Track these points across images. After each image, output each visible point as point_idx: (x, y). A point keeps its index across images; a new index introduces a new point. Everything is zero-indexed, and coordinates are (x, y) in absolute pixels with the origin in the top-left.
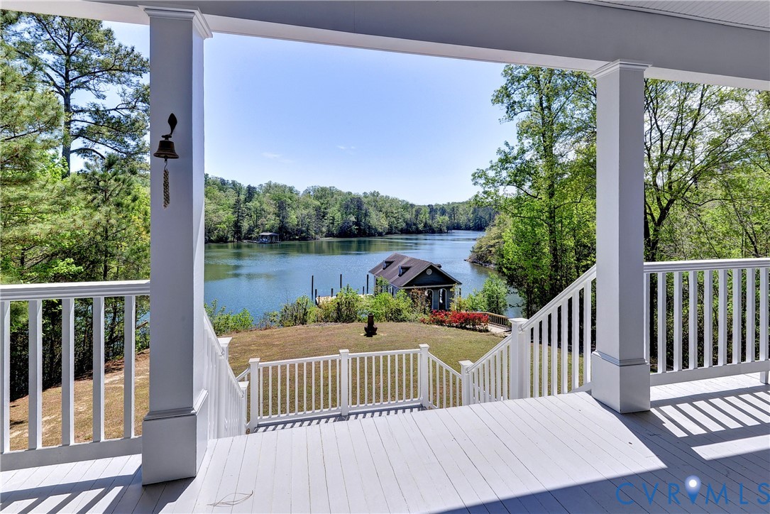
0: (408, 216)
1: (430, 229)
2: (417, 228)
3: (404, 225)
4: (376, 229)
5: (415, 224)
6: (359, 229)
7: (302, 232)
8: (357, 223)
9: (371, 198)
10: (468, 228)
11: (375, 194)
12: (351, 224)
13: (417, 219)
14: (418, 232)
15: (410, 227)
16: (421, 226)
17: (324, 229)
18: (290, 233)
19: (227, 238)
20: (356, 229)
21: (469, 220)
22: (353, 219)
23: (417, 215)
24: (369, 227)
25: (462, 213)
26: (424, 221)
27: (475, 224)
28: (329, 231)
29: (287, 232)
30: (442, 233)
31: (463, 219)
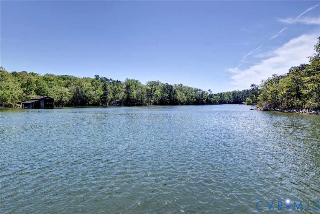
0: (197, 96)
1: (209, 102)
2: (203, 102)
3: (195, 100)
4: (179, 101)
5: (201, 100)
6: (170, 101)
7: (139, 101)
8: (169, 97)
9: (178, 87)
10: (229, 103)
11: (181, 85)
12: (166, 98)
13: (202, 97)
14: (203, 103)
15: (199, 101)
16: (204, 101)
17: (152, 101)
18: (132, 102)
19: (99, 104)
20: (169, 101)
21: (230, 99)
22: (167, 95)
23: (202, 95)
24: (176, 100)
25: (226, 96)
26: (206, 98)
27: (234, 100)
28: (154, 101)
29: (130, 101)
30: (216, 104)
31: (227, 99)
